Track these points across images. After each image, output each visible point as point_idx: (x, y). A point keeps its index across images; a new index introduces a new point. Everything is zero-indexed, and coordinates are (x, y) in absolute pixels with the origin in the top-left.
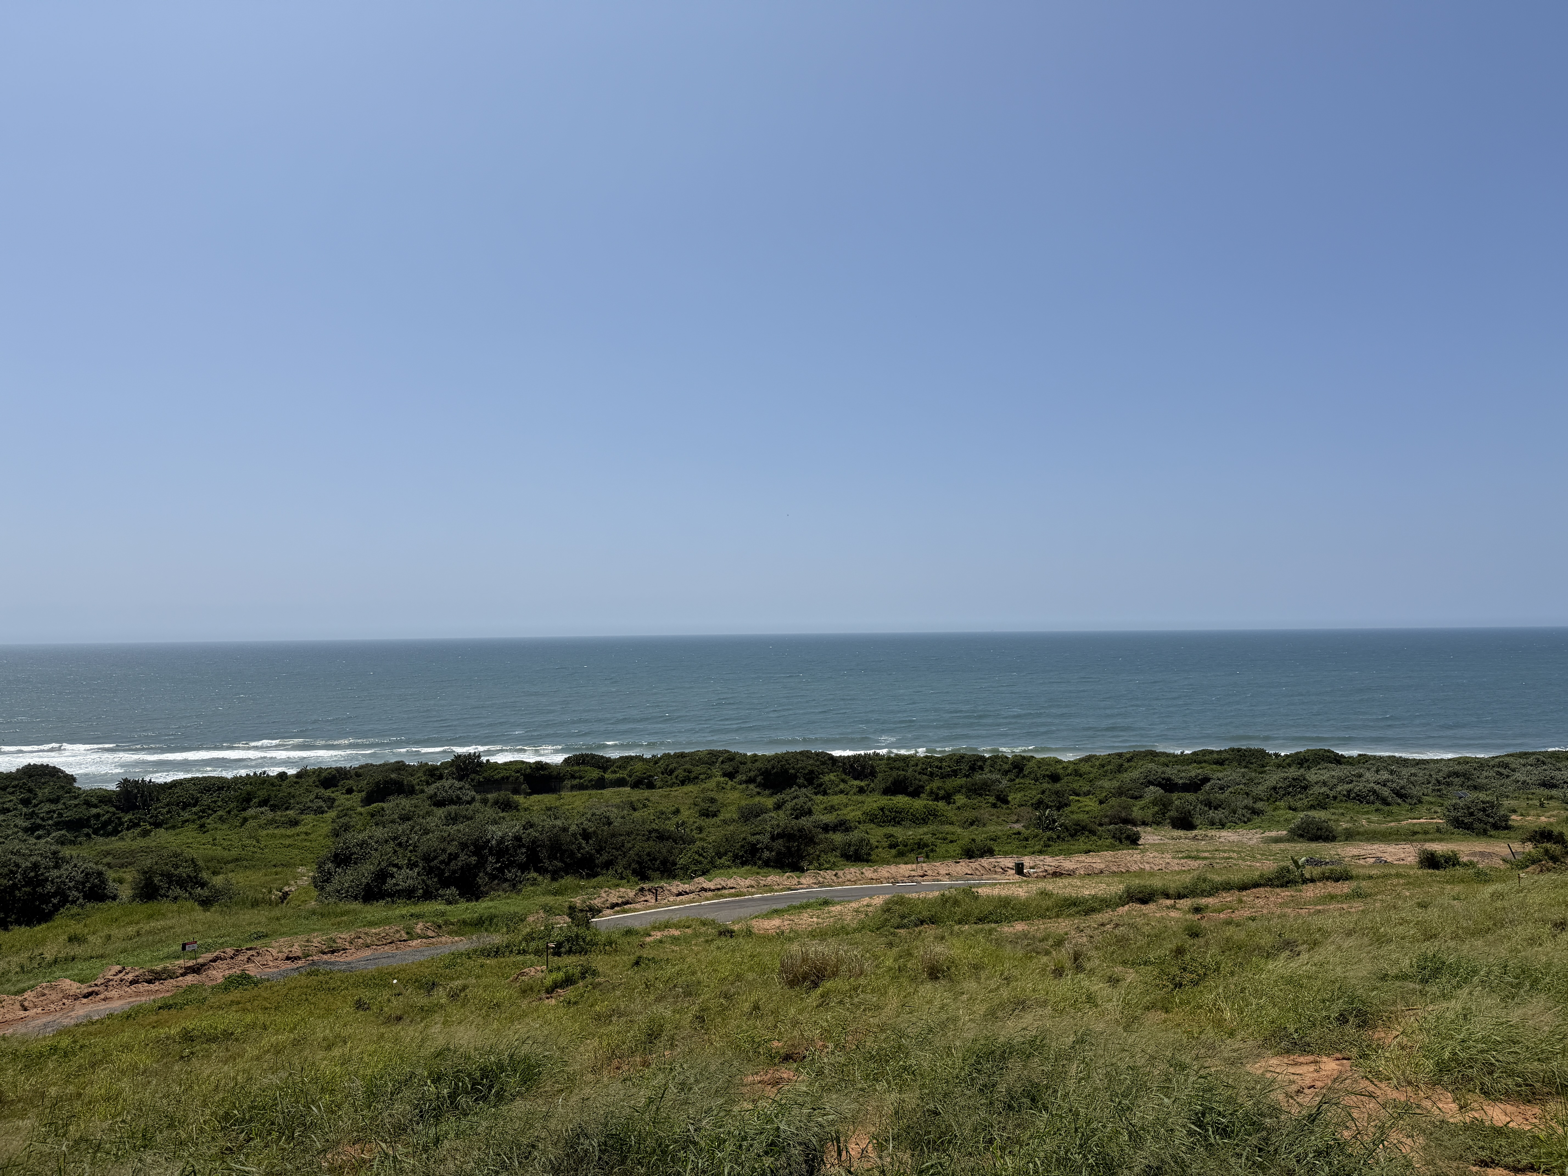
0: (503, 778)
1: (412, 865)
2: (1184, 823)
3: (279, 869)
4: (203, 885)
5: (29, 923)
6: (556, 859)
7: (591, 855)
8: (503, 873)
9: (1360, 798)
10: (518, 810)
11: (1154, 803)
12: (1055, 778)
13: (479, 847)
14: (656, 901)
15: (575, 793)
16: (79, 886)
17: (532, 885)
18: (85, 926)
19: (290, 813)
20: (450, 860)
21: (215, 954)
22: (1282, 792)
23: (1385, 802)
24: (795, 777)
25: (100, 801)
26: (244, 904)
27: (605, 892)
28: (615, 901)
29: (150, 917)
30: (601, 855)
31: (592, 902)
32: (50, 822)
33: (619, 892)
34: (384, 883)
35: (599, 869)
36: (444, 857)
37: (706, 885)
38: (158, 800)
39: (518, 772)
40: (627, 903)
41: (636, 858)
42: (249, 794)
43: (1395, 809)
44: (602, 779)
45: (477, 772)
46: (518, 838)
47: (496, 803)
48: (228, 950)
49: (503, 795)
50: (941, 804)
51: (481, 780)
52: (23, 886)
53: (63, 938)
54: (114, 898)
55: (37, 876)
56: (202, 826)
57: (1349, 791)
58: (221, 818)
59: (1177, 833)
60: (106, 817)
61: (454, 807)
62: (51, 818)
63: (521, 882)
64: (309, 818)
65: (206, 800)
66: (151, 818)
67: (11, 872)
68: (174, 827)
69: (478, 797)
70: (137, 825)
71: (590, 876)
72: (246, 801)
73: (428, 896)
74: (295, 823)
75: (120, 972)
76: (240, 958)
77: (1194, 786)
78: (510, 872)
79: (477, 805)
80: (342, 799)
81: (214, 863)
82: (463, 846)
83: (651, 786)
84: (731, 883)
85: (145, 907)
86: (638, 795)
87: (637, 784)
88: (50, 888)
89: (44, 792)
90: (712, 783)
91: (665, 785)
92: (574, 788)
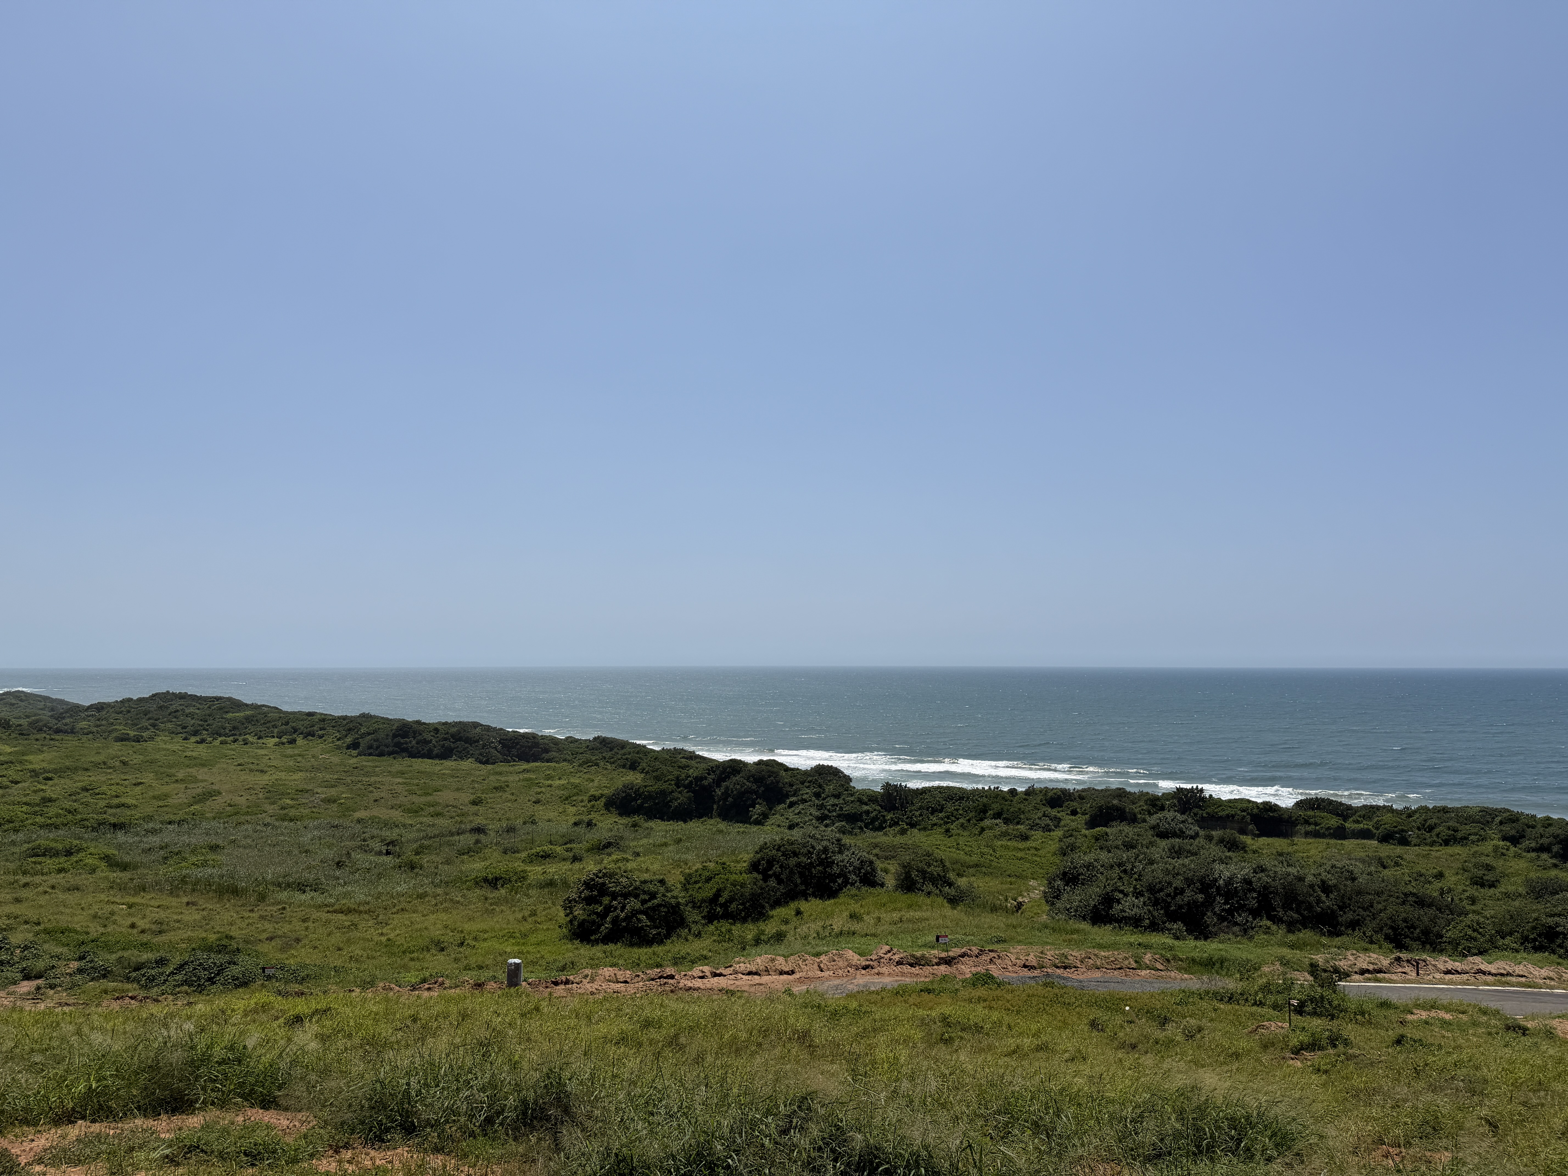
0: (1228, 816)
1: (1138, 894)
3: (1013, 880)
4: (950, 884)
5: (822, 897)
6: (1292, 909)
7: (1333, 911)
8: (1233, 916)
10: (1246, 852)
13: (1206, 885)
14: (1418, 974)
15: (1311, 840)
16: (857, 871)
17: (1266, 933)
18: (861, 906)
19: (1021, 827)
20: (1176, 894)
21: (963, 950)
25: (869, 800)
26: (985, 907)
27: (1353, 954)
28: (1365, 966)
29: (910, 907)
30: (1345, 913)
31: (1336, 963)
32: (834, 814)
33: (1369, 957)
34: (1111, 908)
35: (1343, 928)
36: (1170, 890)
37: (1485, 967)
38: (912, 803)
39: (1243, 811)
40: (1380, 971)
41: (1389, 922)
42: (985, 805)
44: (1342, 828)
45: (1200, 807)
46: (1247, 882)
47: (1221, 841)
48: (973, 948)
49: (1229, 833)
51: (1204, 815)
52: (818, 865)
53: (846, 914)
54: (882, 885)
55: (826, 858)
56: (947, 831)
58: (962, 825)
60: (874, 813)
61: (1177, 840)
62: (835, 811)
63: (1252, 928)
64: (1038, 834)
65: (950, 807)
66: (907, 818)
67: (809, 852)
68: (925, 829)
69: (1202, 833)
70: (897, 823)
72: (983, 812)
73: (1154, 927)
74: (1025, 838)
75: (889, 952)
76: (984, 957)
78: (1240, 915)
79: (1201, 840)
80: (1067, 820)
81: (958, 866)
82: (1189, 882)
83: (1404, 842)
84: (1519, 969)
85: (904, 898)
86: (1388, 850)
87: (1386, 838)
88: (836, 870)
89: (830, 788)
90: (1487, 847)
91: (1422, 842)
92: (1307, 834)
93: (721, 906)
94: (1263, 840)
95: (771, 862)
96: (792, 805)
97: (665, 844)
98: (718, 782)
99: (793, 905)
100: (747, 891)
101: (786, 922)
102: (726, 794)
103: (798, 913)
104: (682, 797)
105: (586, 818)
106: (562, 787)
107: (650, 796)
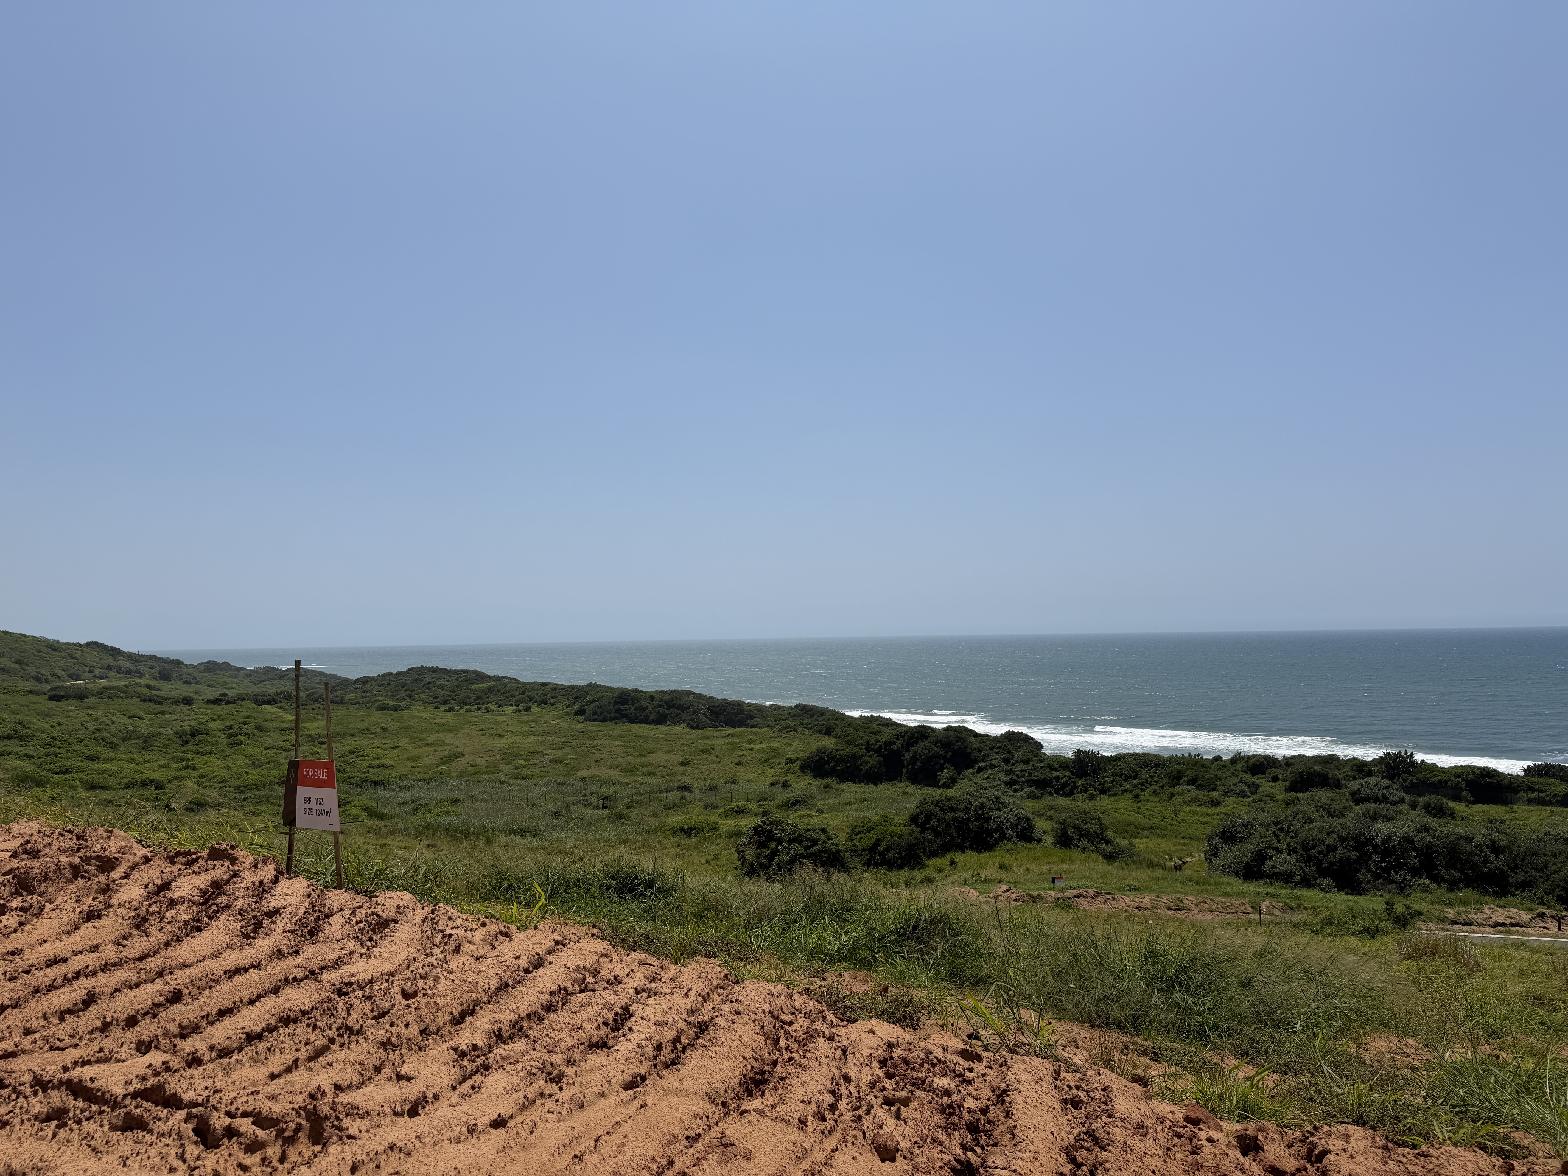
0: (1440, 782)
1: (1291, 851)
4: (1108, 842)
5: (979, 851)
6: (1456, 869)
7: (1502, 872)
8: (1389, 874)
10: (1453, 818)
13: (1361, 843)
14: (1560, 930)
15: (1533, 808)
16: (1013, 826)
17: (1422, 891)
18: (1016, 859)
19: (1215, 794)
20: (1328, 852)
21: (1079, 892)
25: (1060, 766)
26: (1141, 864)
27: (1490, 908)
28: (1501, 920)
29: (1062, 861)
30: (1516, 873)
31: (1470, 916)
32: (1023, 779)
33: (1508, 911)
34: (1264, 864)
35: (1513, 889)
36: (1321, 848)
38: (1105, 770)
39: (1459, 777)
40: (1518, 925)
42: (1178, 772)
45: (1408, 772)
46: (1407, 840)
47: (1426, 807)
48: (1090, 890)
49: (1433, 799)
51: (1415, 781)
52: (975, 820)
53: (997, 865)
54: (1039, 841)
55: (983, 814)
56: (1137, 796)
58: (1155, 792)
60: (1064, 780)
61: (1373, 805)
62: (1024, 776)
63: (1410, 887)
64: (1230, 800)
65: (1145, 774)
66: (1099, 785)
67: (967, 808)
68: (1115, 795)
69: (1408, 798)
70: (1086, 790)
72: (1176, 778)
73: (1306, 883)
74: (1216, 803)
75: (1008, 891)
76: (1099, 899)
78: (1397, 874)
79: (1403, 806)
80: (1266, 786)
82: (1344, 839)
85: (1060, 852)
88: (993, 825)
89: (1019, 754)
92: (1530, 802)
93: (880, 854)
94: (1479, 807)
95: (929, 816)
96: (980, 770)
97: (850, 803)
98: (907, 747)
99: (948, 856)
100: (903, 842)
101: (940, 870)
102: (914, 759)
103: (953, 863)
104: (872, 761)
105: (782, 780)
106: (762, 751)
107: (842, 760)
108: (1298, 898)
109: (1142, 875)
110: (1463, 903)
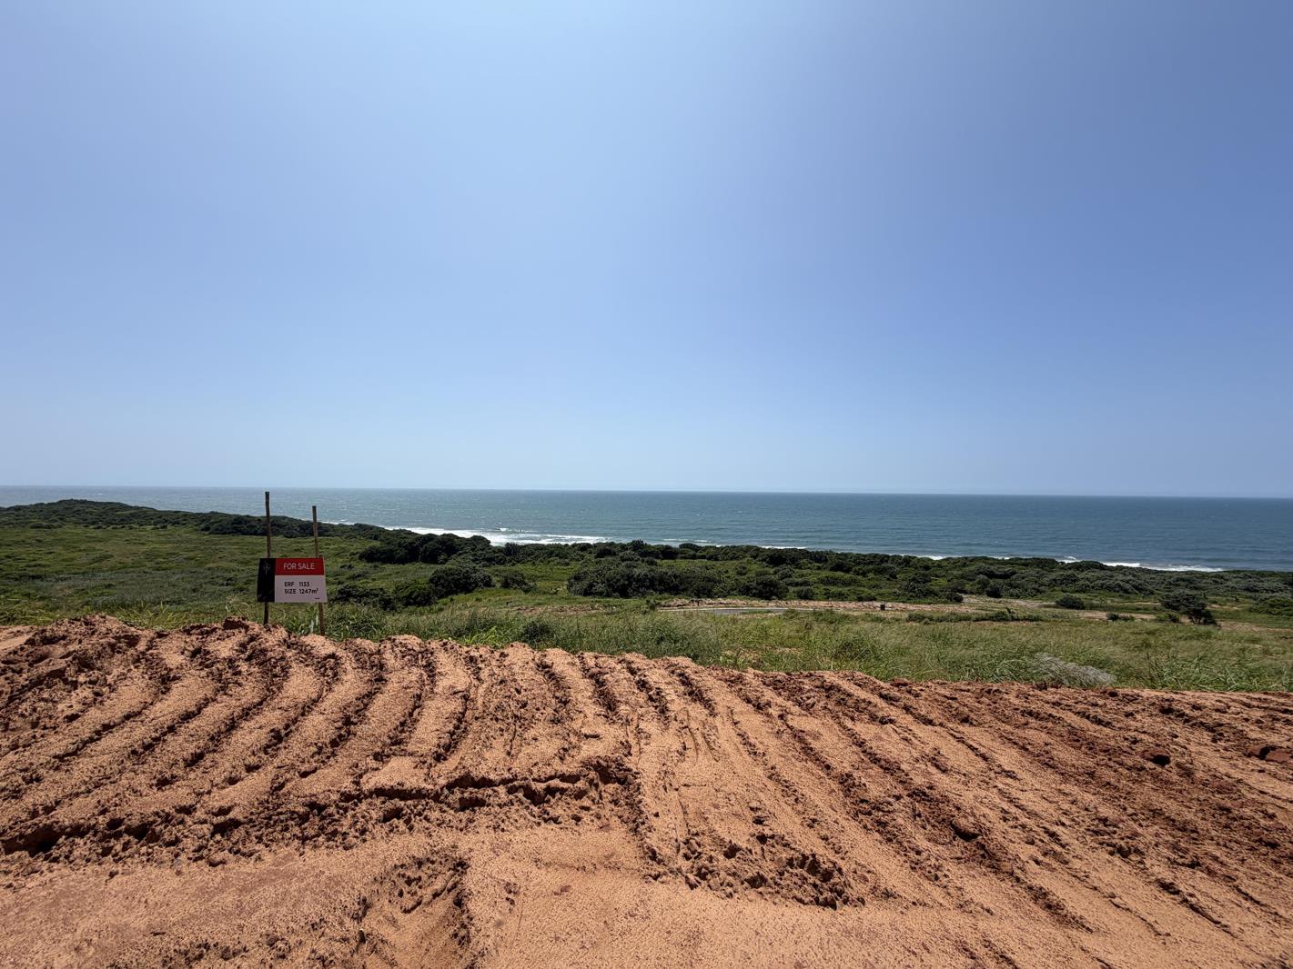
0: (652, 551)
1: (603, 583)
2: (995, 594)
4: (526, 584)
5: (465, 593)
6: (662, 585)
7: (677, 586)
8: (639, 589)
9: (1109, 588)
11: (979, 583)
12: (927, 568)
13: (629, 577)
14: (699, 605)
16: (482, 580)
18: (482, 595)
19: (567, 560)
20: (617, 582)
21: (519, 608)
22: (1059, 582)
23: (1126, 591)
24: (785, 559)
25: (498, 551)
26: (540, 593)
27: (678, 600)
28: (680, 603)
29: (505, 595)
30: (681, 585)
32: (481, 558)
33: (683, 600)
34: (592, 588)
37: (723, 601)
38: (519, 552)
39: (659, 549)
40: (685, 605)
41: (696, 588)
43: (1132, 596)
44: (695, 555)
45: (641, 548)
46: (646, 575)
47: (647, 562)
49: (650, 558)
50: (860, 577)
51: (643, 552)
52: (463, 579)
53: (475, 599)
54: (494, 586)
55: (467, 575)
56: (534, 563)
57: (1102, 585)
58: (541, 561)
59: (989, 599)
60: (500, 557)
61: (630, 562)
62: (481, 556)
64: (573, 563)
65: (537, 553)
66: (517, 558)
67: (459, 573)
68: (524, 563)
69: (640, 558)
70: (511, 561)
71: (676, 594)
72: (551, 554)
73: (609, 595)
74: (568, 564)
77: (1005, 576)
78: (642, 589)
79: (639, 562)
80: (587, 556)
82: (622, 576)
83: (716, 559)
84: (734, 602)
85: (504, 591)
86: (710, 563)
87: (709, 559)
88: (472, 580)
89: (479, 546)
90: (745, 560)
91: (723, 559)
92: (682, 558)
93: (413, 599)
94: (666, 561)
95: (439, 578)
96: (460, 554)
97: (391, 575)
98: (421, 545)
99: (450, 597)
100: (425, 592)
101: (445, 604)
102: (425, 551)
103: (452, 600)
104: (402, 552)
105: (348, 564)
106: (336, 549)
107: (384, 553)
108: (608, 602)
109: (542, 598)
110: (666, 599)
